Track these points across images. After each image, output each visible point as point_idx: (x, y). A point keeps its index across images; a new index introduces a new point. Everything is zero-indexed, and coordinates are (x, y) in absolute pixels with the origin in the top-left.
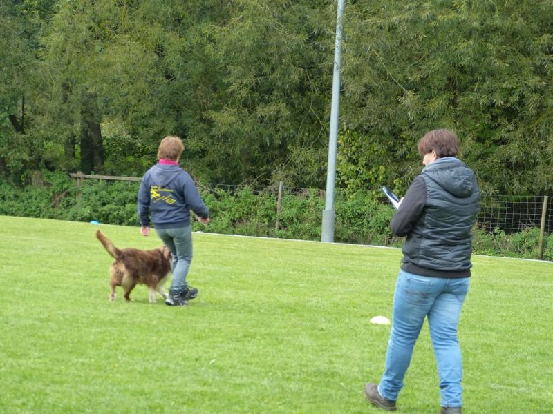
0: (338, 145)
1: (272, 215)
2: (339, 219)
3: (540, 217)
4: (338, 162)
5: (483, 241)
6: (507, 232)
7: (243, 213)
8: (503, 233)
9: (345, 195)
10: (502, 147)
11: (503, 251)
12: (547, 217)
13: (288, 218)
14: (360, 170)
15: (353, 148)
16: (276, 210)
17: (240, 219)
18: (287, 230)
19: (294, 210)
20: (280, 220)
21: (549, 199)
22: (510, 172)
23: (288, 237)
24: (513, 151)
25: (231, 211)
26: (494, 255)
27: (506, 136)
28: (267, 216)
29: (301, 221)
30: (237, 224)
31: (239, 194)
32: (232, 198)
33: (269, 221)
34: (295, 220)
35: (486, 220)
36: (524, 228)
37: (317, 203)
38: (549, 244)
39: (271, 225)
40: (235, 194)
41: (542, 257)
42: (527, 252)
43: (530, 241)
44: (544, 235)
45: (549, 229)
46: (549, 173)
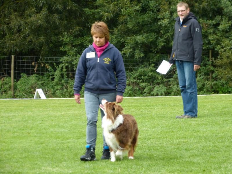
3: (10, 70)
12: (15, 70)
21: (15, 58)
38: (18, 87)
41: (14, 97)
42: (4, 94)
43: (5, 87)
44: (14, 82)
45: (17, 77)
46: (13, 40)
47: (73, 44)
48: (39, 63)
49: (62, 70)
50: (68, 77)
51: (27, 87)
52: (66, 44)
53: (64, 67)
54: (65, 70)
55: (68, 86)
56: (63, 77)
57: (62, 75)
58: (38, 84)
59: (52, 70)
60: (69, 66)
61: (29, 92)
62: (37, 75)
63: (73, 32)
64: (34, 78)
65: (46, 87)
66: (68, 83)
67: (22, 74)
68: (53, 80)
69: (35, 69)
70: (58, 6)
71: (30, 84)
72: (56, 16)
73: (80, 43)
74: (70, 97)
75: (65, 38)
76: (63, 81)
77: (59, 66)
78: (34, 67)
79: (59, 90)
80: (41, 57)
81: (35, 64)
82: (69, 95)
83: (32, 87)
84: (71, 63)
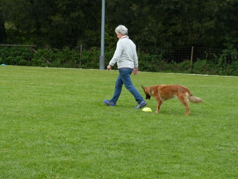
0: (105, 28)
1: (78, 59)
2: (106, 59)
3: (191, 55)
4: (105, 35)
5: (167, 66)
6: (177, 62)
7: (66, 58)
8: (175, 63)
9: (108, 49)
10: (173, 27)
11: (175, 70)
12: (193, 56)
13: (85, 59)
14: (114, 38)
15: (111, 29)
16: (80, 56)
17: (65, 61)
18: (85, 65)
19: (87, 56)
20: (82, 61)
21: (194, 48)
22: (177, 37)
23: (85, 68)
24: (179, 28)
25: (61, 57)
26: (172, 72)
27: (175, 22)
28: (76, 59)
29: (90, 61)
30: (64, 63)
31: (64, 50)
32: (61, 52)
33: (77, 61)
34: (88, 61)
35: (168, 58)
36: (184, 61)
37: (97, 53)
38: (195, 67)
39: (78, 63)
40: (62, 50)
41: (192, 73)
42: (185, 71)
43: (187, 66)
44: (192, 63)
45: (194, 60)
46: (193, 37)
47: (232, 42)
48: (209, 53)
49: (224, 58)
50: (227, 63)
51: (200, 67)
52: (227, 42)
53: (225, 56)
54: (225, 58)
55: (227, 68)
56: (224, 62)
57: (223, 61)
58: (207, 66)
59: (217, 57)
60: (228, 56)
61: (202, 70)
62: (207, 60)
63: (232, 34)
64: (205, 62)
65: (213, 68)
66: (227, 66)
67: (197, 59)
68: (217, 64)
69: (207, 56)
70: (224, 17)
71: (202, 65)
72: (222, 23)
73: (236, 41)
74: (228, 75)
75: (227, 37)
76: (224, 65)
77: (222, 55)
78: (206, 55)
79: (221, 70)
80: (211, 49)
81: (207, 53)
82: (227, 74)
83: (204, 67)
84: (229, 54)
